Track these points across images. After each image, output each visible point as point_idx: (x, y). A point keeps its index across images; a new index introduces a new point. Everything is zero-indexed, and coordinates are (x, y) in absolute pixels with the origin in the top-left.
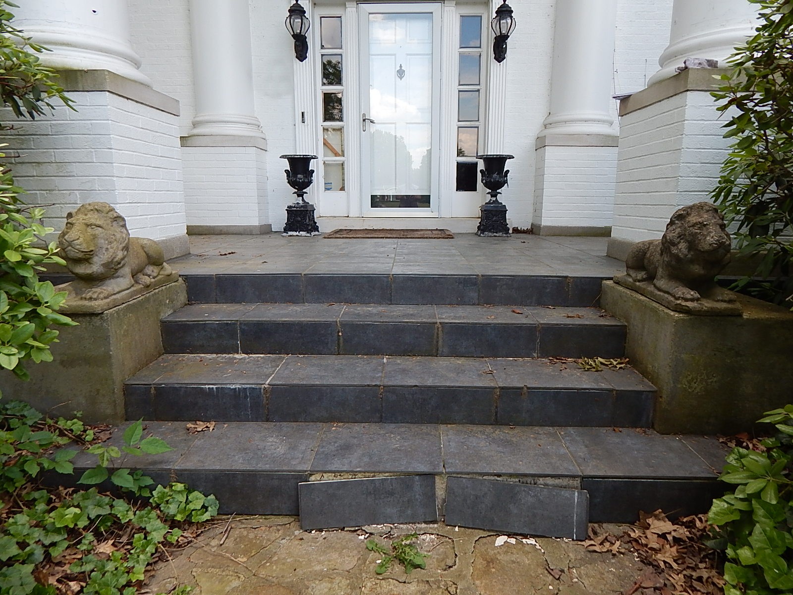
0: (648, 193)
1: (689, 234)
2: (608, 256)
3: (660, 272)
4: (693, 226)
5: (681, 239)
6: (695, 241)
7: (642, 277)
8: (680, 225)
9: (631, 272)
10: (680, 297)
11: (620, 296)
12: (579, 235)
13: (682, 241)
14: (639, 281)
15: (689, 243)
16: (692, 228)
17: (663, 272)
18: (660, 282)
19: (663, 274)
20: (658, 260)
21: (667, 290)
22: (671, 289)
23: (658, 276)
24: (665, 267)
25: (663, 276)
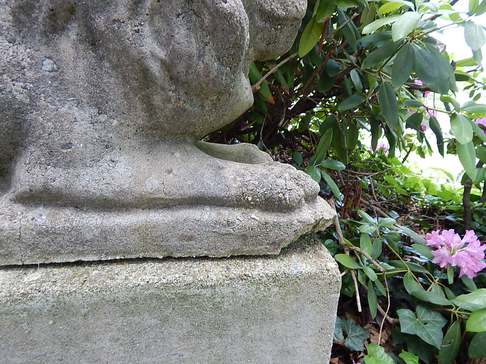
17: (103, 120)
18: (102, 172)
19: (113, 132)
20: (13, 66)
21: (192, 191)
22: (209, 182)
23: (68, 145)
24: (126, 95)
25: (115, 141)
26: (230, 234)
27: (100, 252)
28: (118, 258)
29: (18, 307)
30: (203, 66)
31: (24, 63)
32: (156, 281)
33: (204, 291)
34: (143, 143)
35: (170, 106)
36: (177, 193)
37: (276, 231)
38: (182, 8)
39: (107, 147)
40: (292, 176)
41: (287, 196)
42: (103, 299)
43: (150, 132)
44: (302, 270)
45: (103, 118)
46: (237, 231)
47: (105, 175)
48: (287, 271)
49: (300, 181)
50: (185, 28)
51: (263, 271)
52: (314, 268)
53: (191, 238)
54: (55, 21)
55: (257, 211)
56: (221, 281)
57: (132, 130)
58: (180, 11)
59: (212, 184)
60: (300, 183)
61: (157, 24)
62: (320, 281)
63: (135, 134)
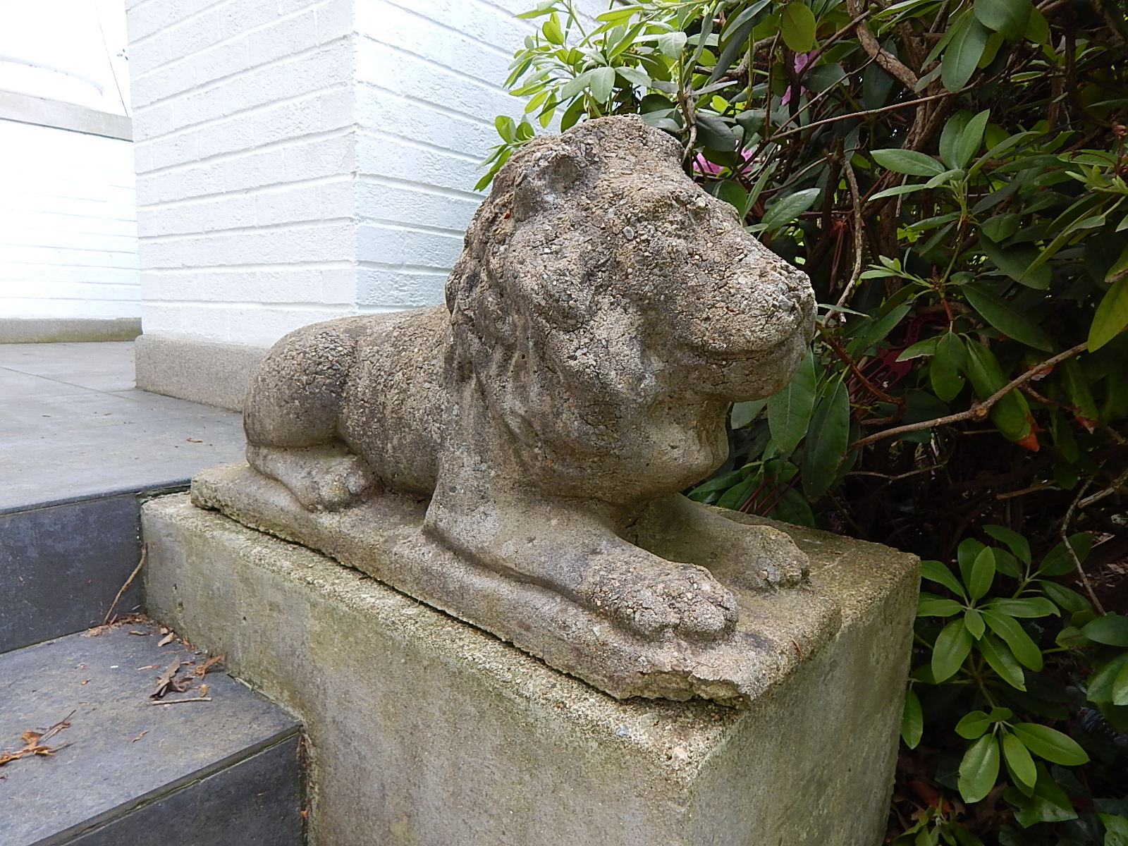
0: (248, 190)
1: (644, 261)
2: (142, 389)
3: (466, 472)
4: (653, 214)
5: (598, 290)
6: (670, 299)
7: (345, 488)
8: (570, 213)
9: (280, 464)
10: (663, 627)
11: (245, 580)
12: (52, 340)
13: (605, 301)
14: (332, 508)
15: (643, 311)
16: (646, 230)
17: (483, 469)
18: (474, 523)
19: (490, 482)
20: (436, 408)
21: (541, 570)
22: (564, 565)
23: (453, 489)
24: (501, 445)
25: (490, 493)
26: (564, 640)
27: (458, 609)
28: (471, 622)
29: (388, 632)
30: (561, 425)
31: (443, 407)
32: (480, 662)
33: (518, 700)
34: (521, 500)
35: (538, 464)
36: (526, 569)
37: (616, 661)
38: (538, 366)
39: (483, 497)
40: (666, 590)
41: (637, 616)
42: (439, 657)
43: (528, 488)
44: (632, 735)
45: (484, 467)
46: (571, 640)
47: (475, 526)
48: (613, 726)
49: (679, 602)
50: (539, 386)
51: (584, 709)
52: (650, 743)
53: (528, 628)
54: (463, 371)
55: (607, 625)
56: (537, 695)
57: (509, 484)
58: (536, 369)
59: (565, 569)
60: (677, 605)
61: (523, 379)
62: (652, 766)
63: (512, 488)
